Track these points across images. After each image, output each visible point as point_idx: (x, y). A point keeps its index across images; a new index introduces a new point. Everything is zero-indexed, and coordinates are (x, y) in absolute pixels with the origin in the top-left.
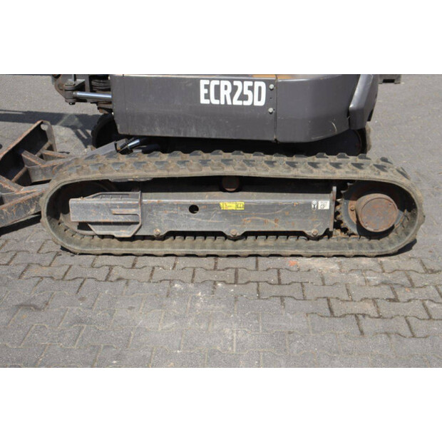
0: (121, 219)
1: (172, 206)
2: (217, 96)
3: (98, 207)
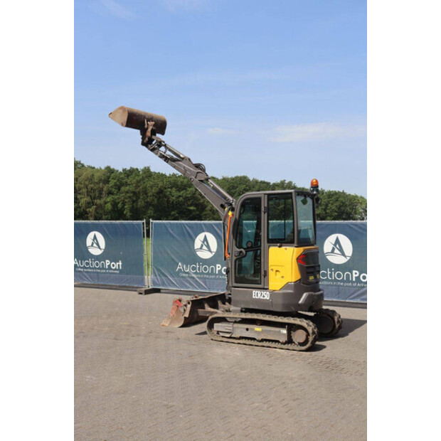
1: (241, 328)
2: (257, 296)
3: (221, 326)
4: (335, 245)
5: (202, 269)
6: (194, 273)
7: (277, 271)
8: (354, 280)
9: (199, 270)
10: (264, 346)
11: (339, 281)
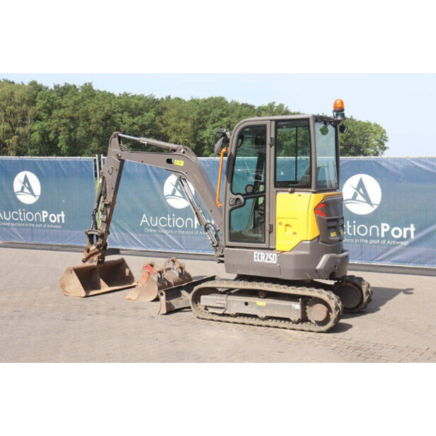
0: (219, 305)
1: (239, 301)
2: (260, 259)
3: (211, 299)
4: (358, 189)
5: (175, 222)
6: (164, 228)
7: (287, 225)
8: (383, 235)
9: (171, 224)
10: (269, 326)
11: (362, 237)
